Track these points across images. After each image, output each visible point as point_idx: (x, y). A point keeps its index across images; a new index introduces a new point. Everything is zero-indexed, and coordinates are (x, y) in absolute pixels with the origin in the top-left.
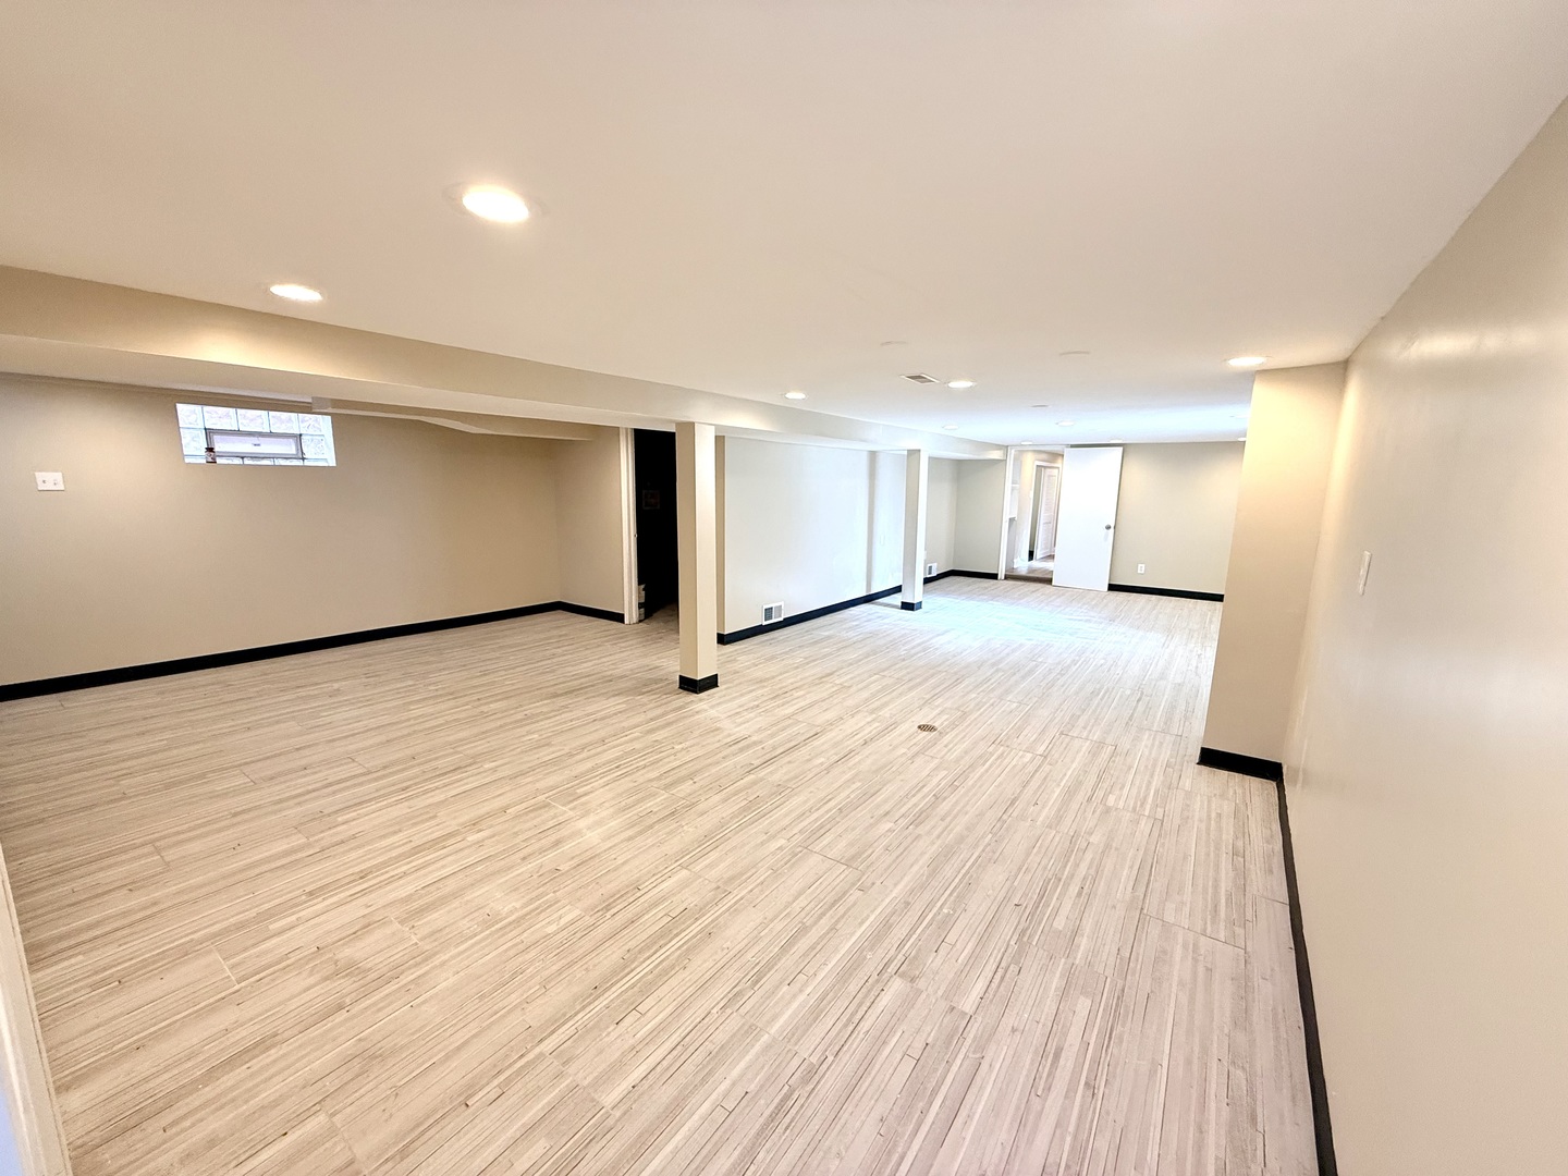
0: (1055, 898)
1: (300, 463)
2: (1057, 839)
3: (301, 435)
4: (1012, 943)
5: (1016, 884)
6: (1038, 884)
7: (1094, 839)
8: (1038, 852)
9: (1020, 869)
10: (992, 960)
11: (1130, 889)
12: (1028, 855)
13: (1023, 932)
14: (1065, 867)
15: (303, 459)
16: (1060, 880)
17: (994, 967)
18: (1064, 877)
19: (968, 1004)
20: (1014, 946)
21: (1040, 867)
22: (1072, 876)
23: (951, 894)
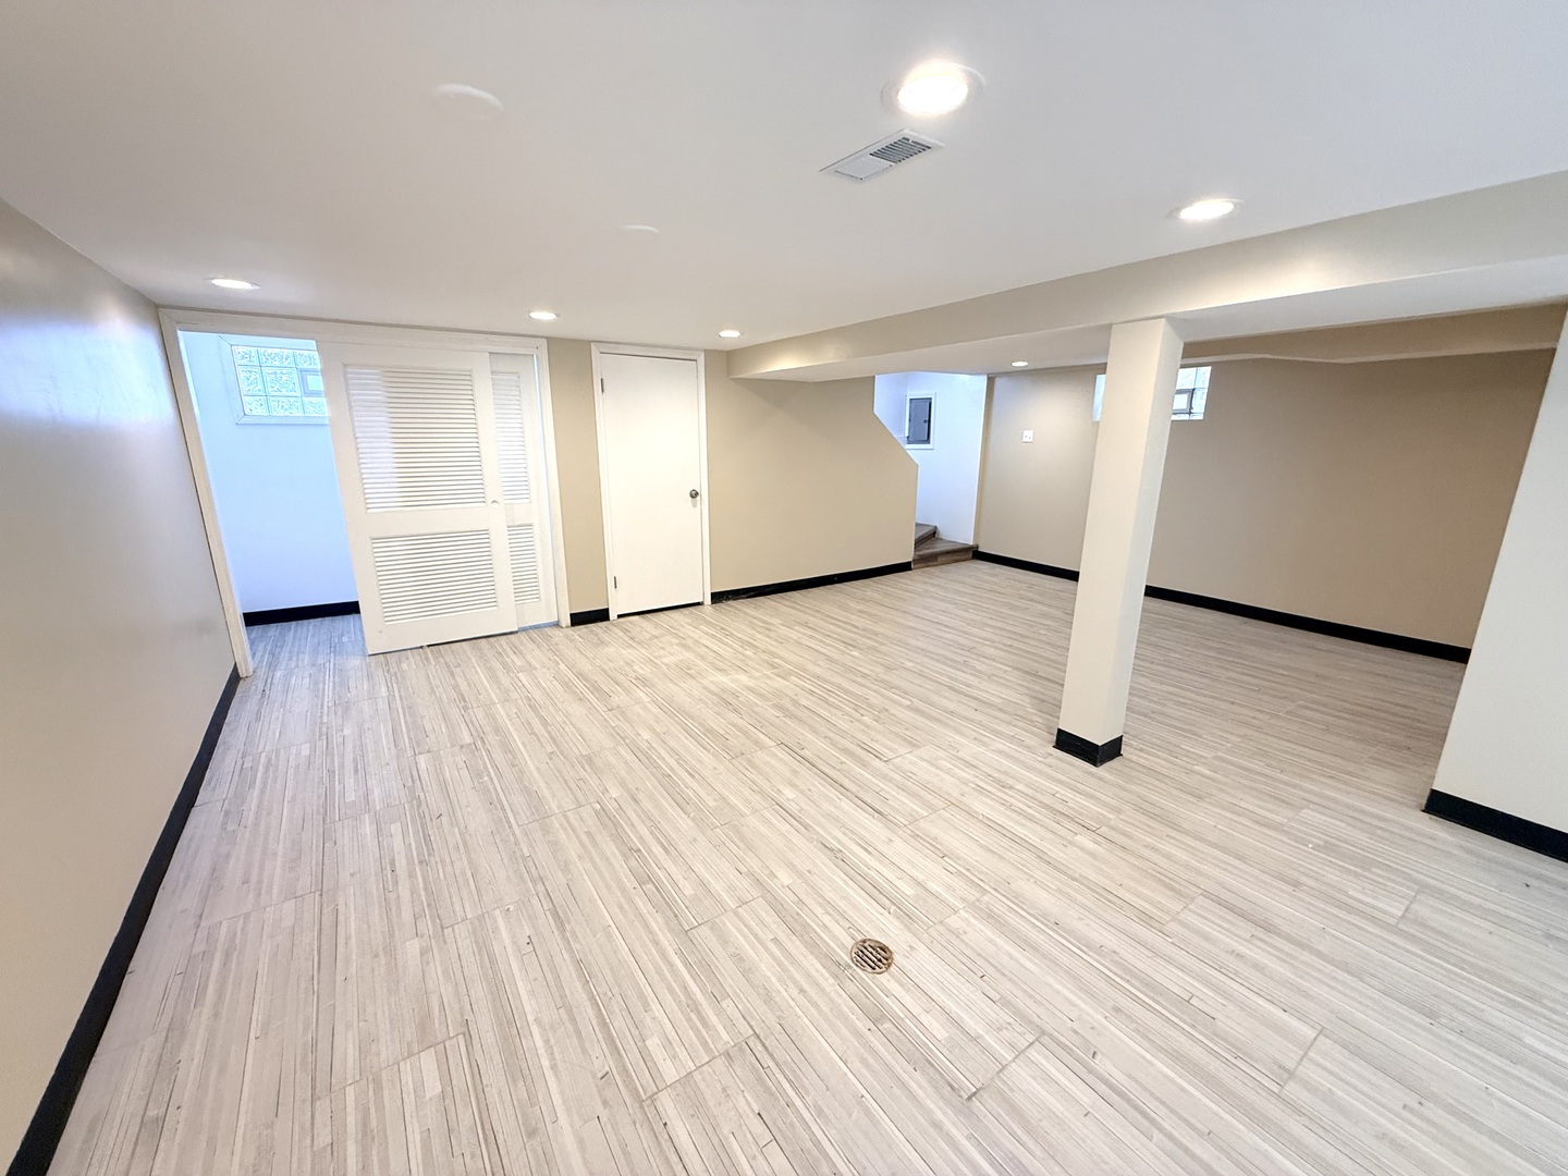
0: (413, 843)
1: (1186, 417)
2: (458, 908)
3: (1194, 390)
4: (422, 794)
5: (456, 830)
6: (437, 842)
7: (413, 947)
8: (463, 874)
9: (465, 844)
10: (427, 779)
11: (341, 908)
12: (470, 862)
13: (419, 805)
14: (424, 879)
15: (1190, 413)
16: (421, 862)
17: (422, 777)
18: (417, 869)
19: (422, 761)
20: (419, 792)
21: (448, 860)
22: (412, 875)
23: (495, 789)
